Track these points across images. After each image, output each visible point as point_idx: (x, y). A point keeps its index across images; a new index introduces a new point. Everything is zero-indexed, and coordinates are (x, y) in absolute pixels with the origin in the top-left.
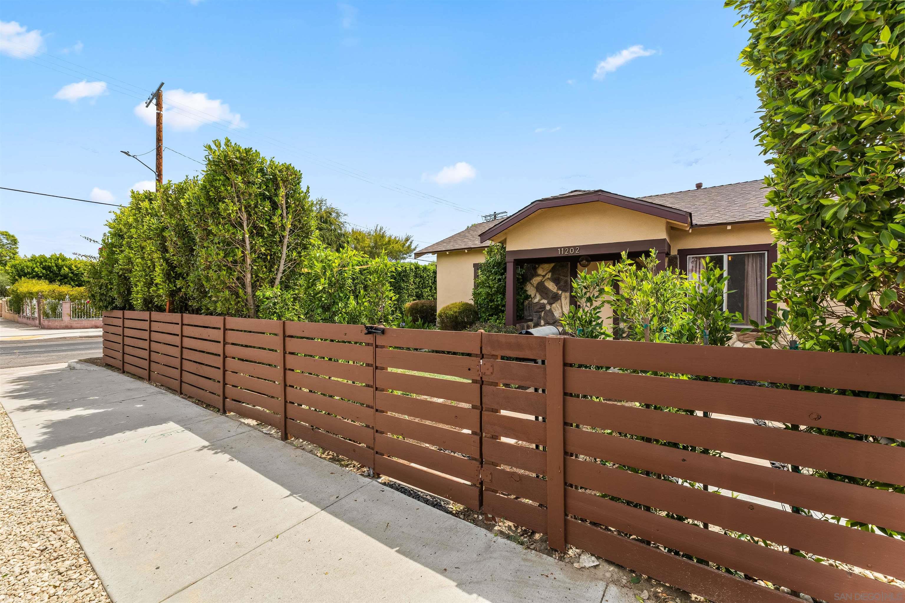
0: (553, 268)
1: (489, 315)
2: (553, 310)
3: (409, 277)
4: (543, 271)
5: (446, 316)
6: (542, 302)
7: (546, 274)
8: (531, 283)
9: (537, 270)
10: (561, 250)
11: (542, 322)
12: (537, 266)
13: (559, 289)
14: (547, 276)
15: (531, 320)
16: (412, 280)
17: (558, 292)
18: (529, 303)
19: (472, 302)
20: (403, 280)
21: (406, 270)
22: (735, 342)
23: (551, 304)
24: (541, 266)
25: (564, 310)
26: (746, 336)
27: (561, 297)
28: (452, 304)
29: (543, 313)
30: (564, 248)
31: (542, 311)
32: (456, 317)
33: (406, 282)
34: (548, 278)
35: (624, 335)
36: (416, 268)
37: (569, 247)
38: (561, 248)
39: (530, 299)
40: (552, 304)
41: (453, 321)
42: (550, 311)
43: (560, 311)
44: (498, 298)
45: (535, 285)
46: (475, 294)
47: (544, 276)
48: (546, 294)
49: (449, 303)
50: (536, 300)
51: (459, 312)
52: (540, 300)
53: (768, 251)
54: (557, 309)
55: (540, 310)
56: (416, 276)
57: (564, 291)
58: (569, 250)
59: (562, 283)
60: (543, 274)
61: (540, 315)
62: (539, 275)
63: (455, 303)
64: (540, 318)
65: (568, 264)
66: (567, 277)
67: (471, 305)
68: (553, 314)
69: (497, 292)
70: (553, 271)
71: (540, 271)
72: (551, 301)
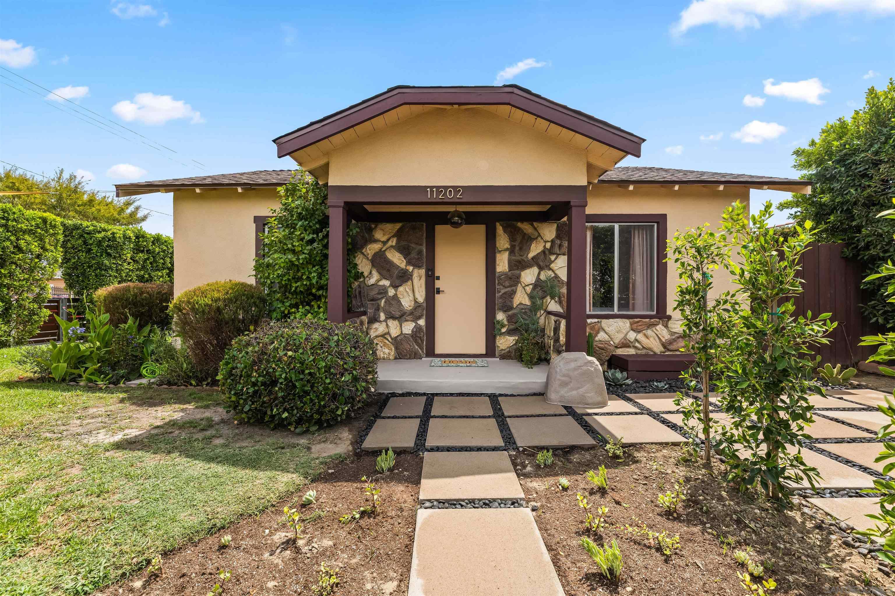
0: (400, 231)
1: (291, 306)
2: (399, 296)
3: (122, 249)
4: (384, 235)
5: (193, 309)
6: (381, 283)
7: (388, 240)
8: (363, 253)
9: (373, 233)
10: (432, 191)
11: (382, 316)
12: (373, 226)
13: (409, 263)
14: (390, 243)
15: (364, 313)
16: (129, 255)
17: (408, 267)
18: (359, 286)
19: (252, 281)
20: (109, 255)
21: (114, 237)
22: (628, 332)
23: (395, 287)
24: (380, 226)
25: (417, 295)
26: (640, 324)
27: (412, 276)
28: (208, 285)
29: (383, 301)
30: (438, 187)
31: (382, 298)
32: (219, 310)
33: (115, 258)
34: (392, 246)
35: (504, 330)
36: (137, 237)
37: (446, 188)
38: (432, 187)
39: (362, 280)
40: (398, 287)
41: (208, 319)
42: (395, 297)
43: (411, 297)
44: (310, 273)
45: (370, 258)
46: (258, 268)
47: (385, 243)
48: (389, 270)
49: (201, 283)
50: (372, 281)
51: (225, 300)
52: (378, 281)
53: (658, 223)
54: (405, 294)
55: (380, 296)
56: (138, 249)
57: (417, 266)
58: (446, 192)
59: (413, 255)
60: (384, 239)
61: (379, 305)
62: (376, 241)
63: (217, 283)
64: (378, 309)
65: (423, 225)
66: (421, 245)
67: (251, 286)
68: (399, 302)
69: (310, 261)
70: (399, 234)
71: (379, 235)
72: (397, 282)
